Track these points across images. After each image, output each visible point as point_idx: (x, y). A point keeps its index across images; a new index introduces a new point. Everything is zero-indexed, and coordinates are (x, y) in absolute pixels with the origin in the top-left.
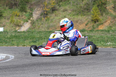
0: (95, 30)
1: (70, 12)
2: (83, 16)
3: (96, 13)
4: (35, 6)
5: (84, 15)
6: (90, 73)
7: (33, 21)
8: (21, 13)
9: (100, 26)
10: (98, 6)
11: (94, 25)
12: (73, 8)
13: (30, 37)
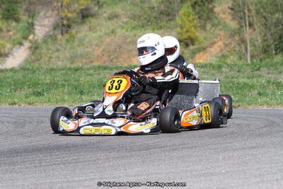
1: (125, 20)
2: (158, 29)
3: (187, 23)
4: (40, 7)
5: (161, 28)
6: (173, 170)
7: (36, 42)
8: (5, 24)
9: (197, 56)
10: (193, 6)
11: (183, 52)
12: (132, 11)
13: (27, 83)
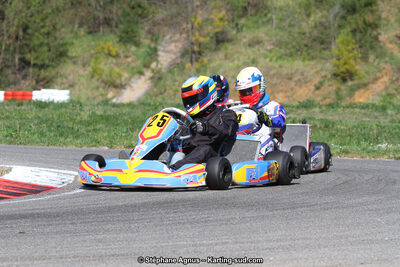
0: (343, 104)
1: (269, 48)
2: (309, 60)
3: (346, 53)
4: (166, 28)
5: (313, 58)
7: (159, 72)
8: (123, 47)
9: (357, 93)
10: (354, 32)
11: (339, 89)
12: (278, 37)
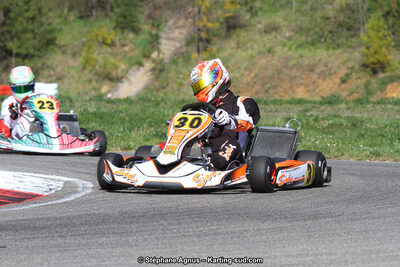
0: (372, 99)
1: (287, 34)
2: (334, 48)
3: (376, 40)
4: (169, 13)
5: (338, 46)
6: (352, 250)
7: (161, 62)
8: (119, 35)
9: (389, 87)
10: (386, 15)
11: (369, 82)
12: (299, 23)
13: (148, 120)
